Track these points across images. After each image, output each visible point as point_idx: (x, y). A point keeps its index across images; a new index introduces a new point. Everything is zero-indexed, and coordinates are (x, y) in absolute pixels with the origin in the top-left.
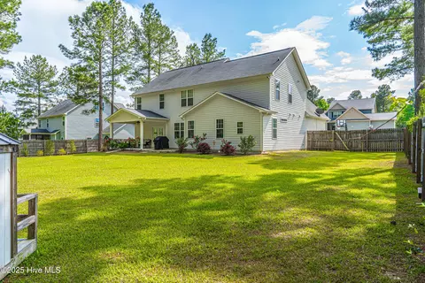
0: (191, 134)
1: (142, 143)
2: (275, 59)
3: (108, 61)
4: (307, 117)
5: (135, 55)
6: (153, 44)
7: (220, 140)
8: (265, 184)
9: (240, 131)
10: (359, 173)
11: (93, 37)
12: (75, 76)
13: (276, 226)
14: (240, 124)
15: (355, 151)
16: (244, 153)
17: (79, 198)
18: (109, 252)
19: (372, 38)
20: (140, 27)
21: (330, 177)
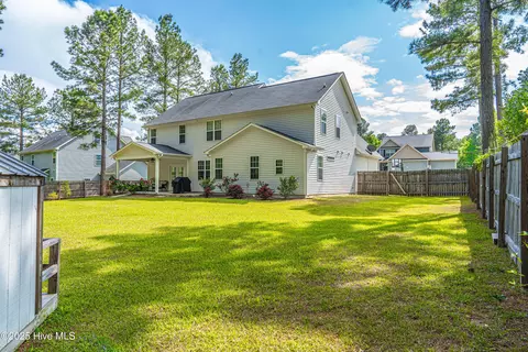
0: (219, 174)
1: (157, 185)
2: (321, 85)
3: (114, 84)
4: (357, 154)
5: (148, 76)
6: (170, 65)
7: (255, 182)
8: (317, 231)
9: (279, 171)
10: (422, 219)
11: (95, 53)
12: (71, 100)
13: (340, 275)
14: (279, 163)
15: (412, 195)
16: (286, 197)
17: (92, 249)
18: (150, 307)
19: (430, 64)
20: (155, 43)
21: (391, 223)
